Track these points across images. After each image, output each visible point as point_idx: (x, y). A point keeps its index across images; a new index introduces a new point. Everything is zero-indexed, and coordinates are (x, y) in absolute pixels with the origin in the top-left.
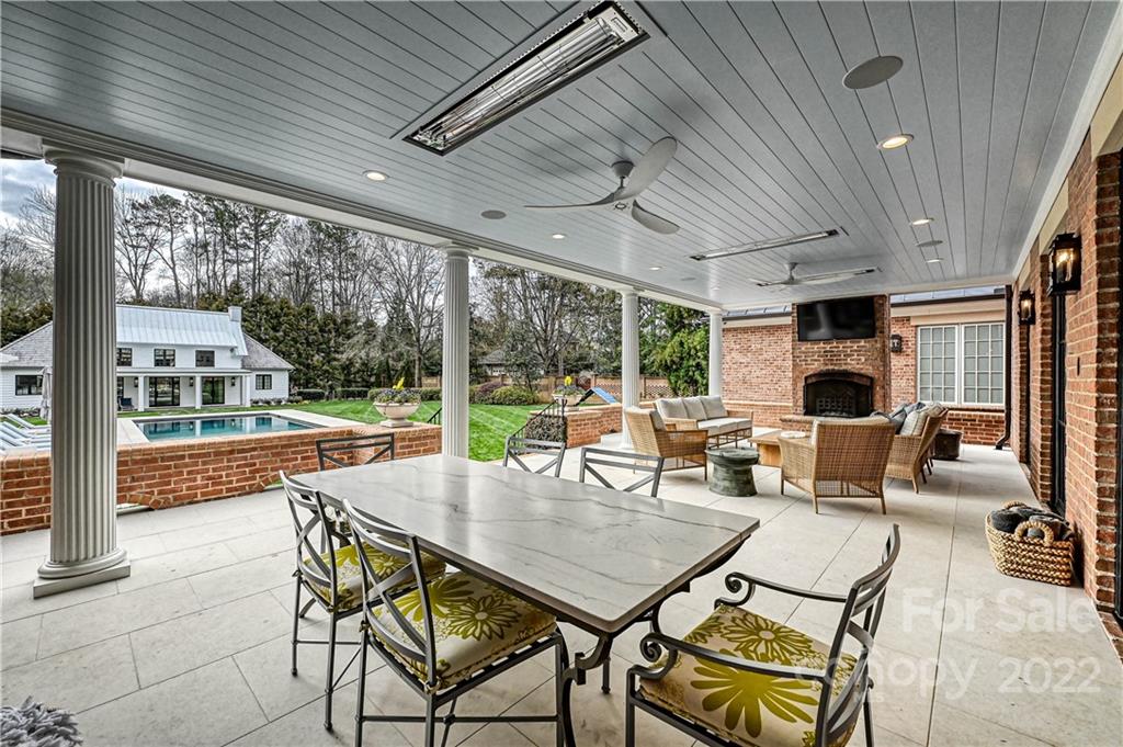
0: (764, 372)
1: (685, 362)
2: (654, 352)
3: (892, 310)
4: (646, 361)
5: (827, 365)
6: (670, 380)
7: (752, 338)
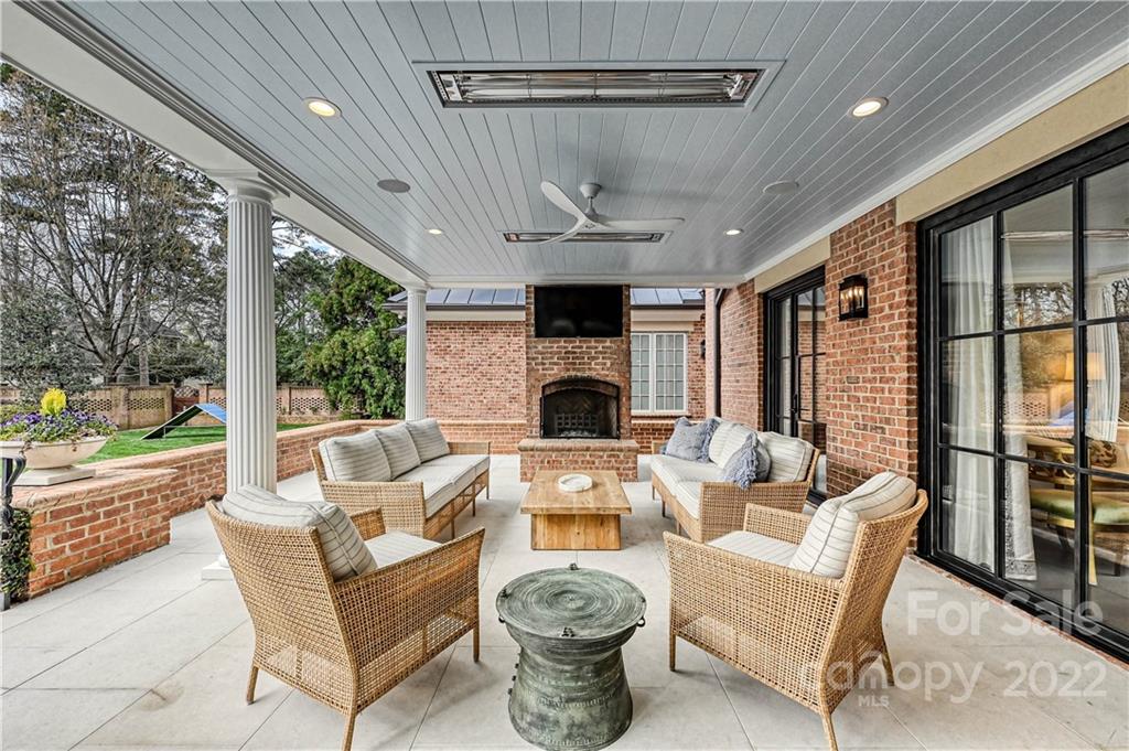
0: (466, 380)
1: (349, 367)
2: (303, 354)
3: (632, 312)
4: (292, 366)
5: (568, 370)
6: (327, 391)
7: (451, 335)
